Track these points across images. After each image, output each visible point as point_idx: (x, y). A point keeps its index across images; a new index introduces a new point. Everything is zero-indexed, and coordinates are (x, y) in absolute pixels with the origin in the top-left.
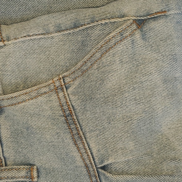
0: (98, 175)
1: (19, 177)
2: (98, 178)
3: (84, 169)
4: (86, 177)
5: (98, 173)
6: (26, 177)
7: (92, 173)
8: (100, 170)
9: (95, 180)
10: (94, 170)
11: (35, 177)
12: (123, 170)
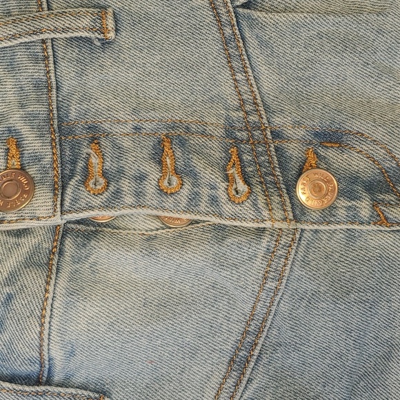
0: (237, 22)
1: (78, 29)
2: (236, 27)
3: (209, 12)
4: (213, 28)
5: (236, 17)
6: (91, 30)
7: (224, 18)
8: (240, 10)
9: (231, 32)
10: (229, 11)
11: (110, 28)
12: (287, 5)
